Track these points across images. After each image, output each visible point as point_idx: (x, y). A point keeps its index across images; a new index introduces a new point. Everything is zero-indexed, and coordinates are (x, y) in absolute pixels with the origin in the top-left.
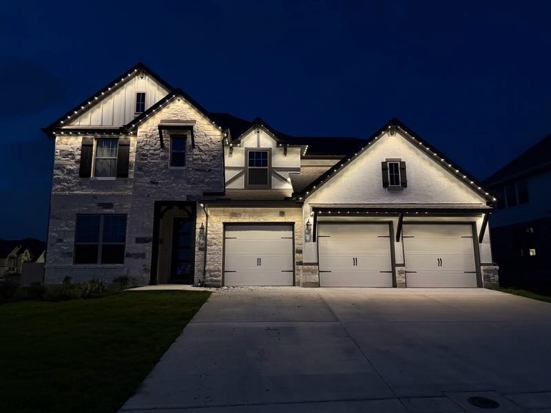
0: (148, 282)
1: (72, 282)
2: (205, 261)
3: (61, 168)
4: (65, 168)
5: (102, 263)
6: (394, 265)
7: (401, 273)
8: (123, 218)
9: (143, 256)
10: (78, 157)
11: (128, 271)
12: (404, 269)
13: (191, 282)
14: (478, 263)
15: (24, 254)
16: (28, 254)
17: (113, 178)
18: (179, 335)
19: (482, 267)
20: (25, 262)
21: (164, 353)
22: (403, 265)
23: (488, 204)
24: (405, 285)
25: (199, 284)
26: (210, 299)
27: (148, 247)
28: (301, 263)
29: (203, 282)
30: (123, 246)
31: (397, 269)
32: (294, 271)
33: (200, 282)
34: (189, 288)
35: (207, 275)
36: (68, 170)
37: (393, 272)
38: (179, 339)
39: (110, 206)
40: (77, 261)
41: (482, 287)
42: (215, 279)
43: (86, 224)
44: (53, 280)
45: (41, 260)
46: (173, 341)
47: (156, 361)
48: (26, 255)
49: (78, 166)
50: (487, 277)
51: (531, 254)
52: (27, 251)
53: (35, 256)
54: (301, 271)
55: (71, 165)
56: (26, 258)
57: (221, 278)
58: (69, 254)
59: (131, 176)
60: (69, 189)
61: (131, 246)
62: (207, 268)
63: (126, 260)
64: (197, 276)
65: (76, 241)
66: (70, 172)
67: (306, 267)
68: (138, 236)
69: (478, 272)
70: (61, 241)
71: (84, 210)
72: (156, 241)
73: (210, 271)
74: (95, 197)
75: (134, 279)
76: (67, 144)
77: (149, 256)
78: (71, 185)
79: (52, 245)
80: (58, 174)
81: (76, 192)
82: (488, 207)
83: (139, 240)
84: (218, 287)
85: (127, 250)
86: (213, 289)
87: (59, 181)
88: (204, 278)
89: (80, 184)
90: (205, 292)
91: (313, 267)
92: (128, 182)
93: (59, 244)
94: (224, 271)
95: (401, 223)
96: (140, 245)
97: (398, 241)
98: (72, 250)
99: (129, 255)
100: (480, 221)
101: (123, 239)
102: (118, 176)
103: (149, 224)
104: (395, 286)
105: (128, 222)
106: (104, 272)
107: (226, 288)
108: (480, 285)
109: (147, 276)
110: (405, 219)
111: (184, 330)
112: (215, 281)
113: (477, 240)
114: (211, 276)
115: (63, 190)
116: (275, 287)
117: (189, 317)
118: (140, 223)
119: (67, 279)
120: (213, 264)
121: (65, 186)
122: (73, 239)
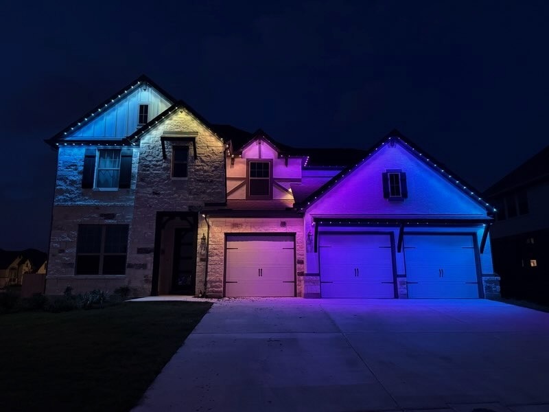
0: (149, 293)
1: (73, 293)
2: (207, 272)
3: (64, 179)
4: (67, 179)
5: (105, 273)
6: (395, 276)
7: (402, 283)
8: (125, 228)
9: (144, 266)
10: (81, 168)
11: (129, 282)
12: (405, 279)
13: (192, 293)
14: (480, 274)
15: (25, 265)
16: (29, 265)
17: (116, 189)
18: (181, 346)
19: (483, 278)
20: (25, 273)
21: (165, 364)
22: (405, 276)
23: (488, 214)
24: (406, 296)
25: (200, 295)
26: (211, 310)
27: (150, 258)
28: (302, 274)
29: (205, 293)
30: (125, 257)
31: (399, 279)
32: (295, 282)
33: (201, 293)
34: (190, 299)
35: (209, 286)
36: (70, 181)
37: (395, 283)
38: (180, 350)
39: (112, 216)
40: (78, 272)
41: (483, 298)
42: (216, 289)
43: (87, 235)
44: (54, 291)
45: (42, 270)
46: (174, 352)
47: (158, 372)
48: (27, 266)
49: (81, 177)
50: (488, 288)
51: (532, 265)
52: (28, 262)
53: (36, 267)
54: (303, 282)
55: (74, 176)
56: (27, 269)
57: (222, 289)
58: (70, 265)
59: (133, 187)
60: (71, 199)
61: (132, 257)
62: (208, 278)
63: (127, 270)
64: (199, 286)
65: (78, 251)
66: (73, 183)
67: (307, 278)
68: (140, 247)
69: (480, 283)
70: (62, 251)
71: (86, 220)
72: (157, 252)
73: (212, 282)
74: (97, 208)
75: (135, 290)
76: (71, 155)
77: (150, 266)
78: (73, 196)
79: (53, 255)
80: (61, 185)
81: (79, 203)
82: (489, 218)
83: (140, 251)
84: (219, 298)
85: (128, 260)
86: (214, 300)
87: (62, 192)
88: (205, 289)
89: (83, 194)
90: (206, 302)
91: (314, 278)
92: (131, 193)
93: (61, 254)
94: (225, 282)
95: (402, 233)
96: (141, 256)
97: (399, 251)
98: (74, 261)
99: (130, 266)
100: (480, 231)
101: (125, 250)
102: (121, 186)
103: (151, 233)
104: (396, 296)
105: (130, 232)
106: (106, 283)
107: (227, 298)
108: (481, 296)
109: (149, 287)
110: (406, 229)
111: (186, 341)
112: (217, 292)
113: (478, 251)
114: (212, 287)
115: (65, 200)
116: (276, 298)
117: (190, 328)
118: (142, 235)
119: (68, 290)
120: (215, 274)
121: (67, 196)
122: (74, 250)
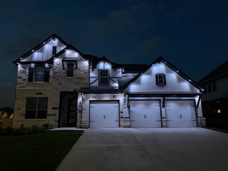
0: (57, 126)
1: (24, 127)
2: (82, 117)
3: (20, 78)
4: (22, 78)
5: (38, 118)
6: (162, 118)
7: (164, 121)
8: (46, 99)
9: (55, 115)
10: (28, 73)
11: (49, 122)
12: (166, 119)
13: (75, 126)
14: (197, 117)
15: (5, 114)
16: (6, 114)
17: (43, 82)
18: (70, 150)
19: (199, 118)
20: (4, 118)
21: (63, 159)
22: (165, 118)
23: (200, 92)
24: (166, 127)
25: (79, 127)
26: (83, 134)
27: (57, 111)
28: (122, 117)
29: (81, 126)
30: (46, 111)
31: (163, 119)
32: (119, 121)
33: (79, 126)
34: (74, 129)
35: (82, 123)
36: (23, 79)
37: (161, 121)
38: (70, 152)
39: (41, 94)
40: (27, 117)
41: (199, 127)
42: (86, 125)
43: (30, 102)
44: (16, 125)
45: (11, 117)
46: (67, 153)
47: (60, 162)
48: (5, 115)
49: (28, 77)
50: (201, 123)
51: (219, 112)
52: (6, 113)
53: (9, 115)
54: (123, 121)
55: (25, 77)
56: (5, 116)
57: (88, 124)
58: (23, 115)
59: (50, 81)
60: (24, 87)
61: (50, 111)
62: (82, 120)
63: (48, 117)
64: (78, 124)
67: (124, 119)
68: (53, 107)
69: (197, 120)
70: (19, 109)
71: (30, 96)
72: (61, 109)
73: (84, 121)
74: (35, 90)
75: (51, 125)
76: (23, 68)
77: (57, 115)
78: (24, 85)
79: (16, 111)
80: (19, 80)
81: (27, 88)
82: (201, 93)
83: (53, 108)
84: (87, 128)
85: (48, 113)
86: (85, 129)
87: (19, 83)
88: (81, 124)
89: (28, 85)
90: (81, 130)
91: (127, 119)
92: (49, 84)
93: (19, 110)
94: (89, 121)
95: (164, 100)
96: (54, 110)
97: (163, 108)
98: (24, 113)
99: (49, 115)
100: (197, 99)
101: (47, 108)
102: (45, 81)
103: (58, 101)
104: (162, 127)
105: (49, 101)
106: (39, 123)
107: (90, 129)
108: (198, 126)
109: (57, 124)
110: (166, 98)
111: (72, 148)
112: (86, 126)
113: (196, 107)
114: (84, 124)
115: (21, 87)
116: (111, 128)
117: (74, 142)
118: (54, 101)
119: (22, 125)
120: (85, 119)
121: (22, 85)
122: (25, 108)
